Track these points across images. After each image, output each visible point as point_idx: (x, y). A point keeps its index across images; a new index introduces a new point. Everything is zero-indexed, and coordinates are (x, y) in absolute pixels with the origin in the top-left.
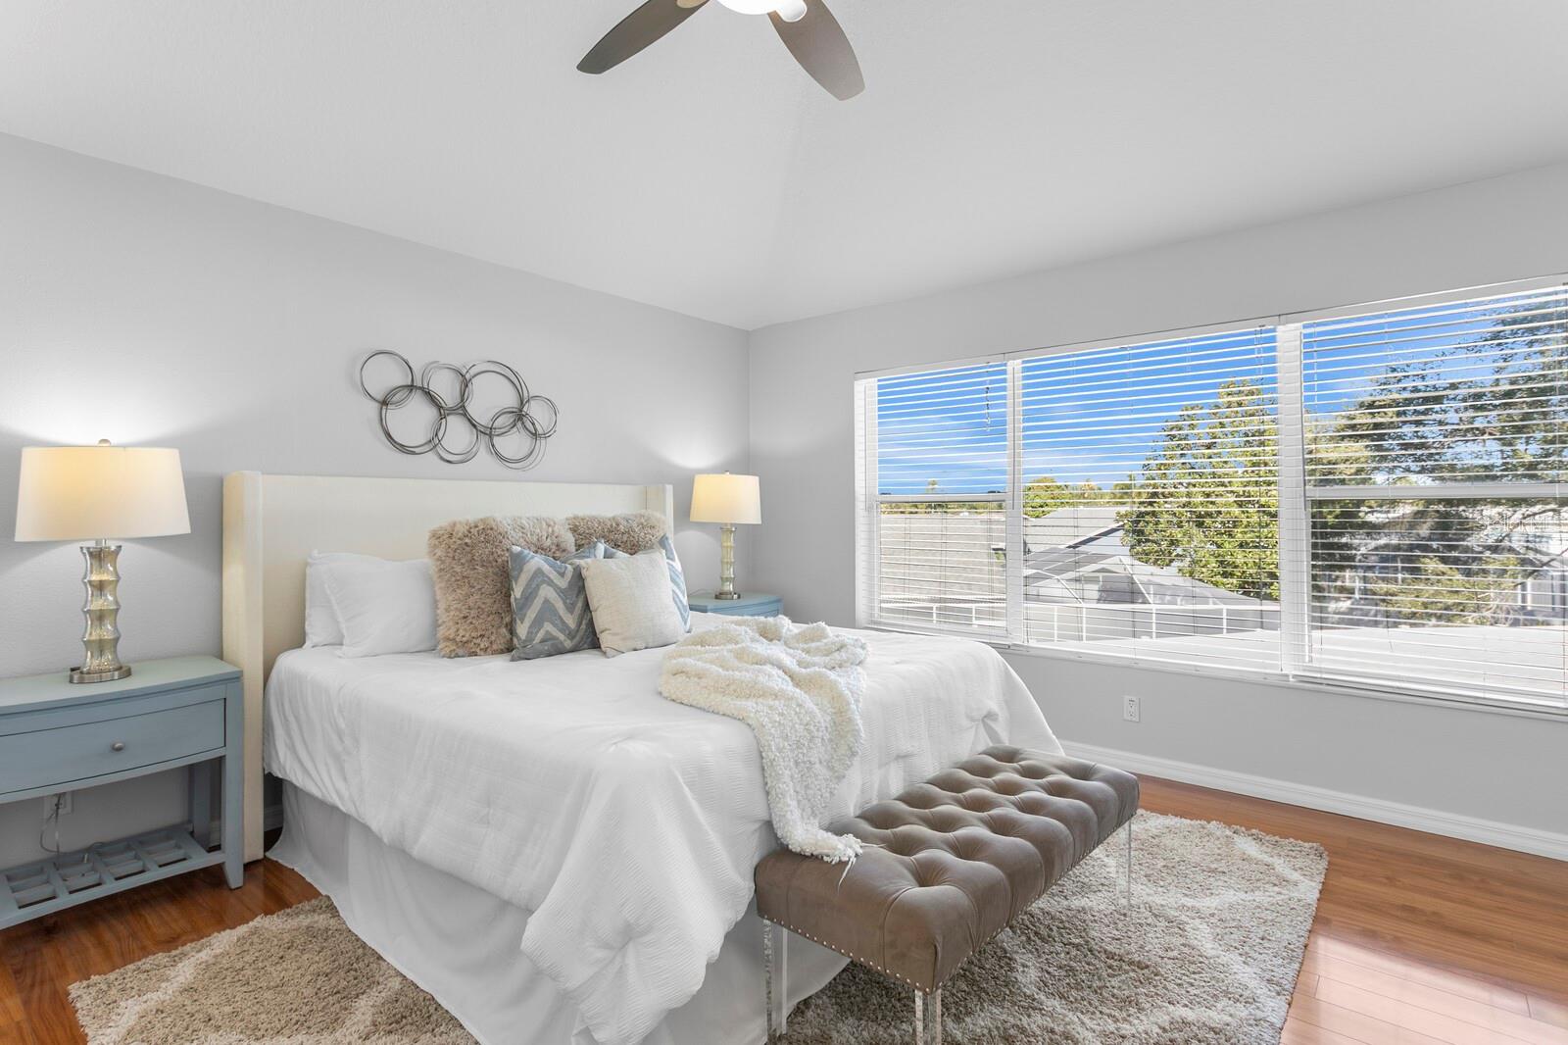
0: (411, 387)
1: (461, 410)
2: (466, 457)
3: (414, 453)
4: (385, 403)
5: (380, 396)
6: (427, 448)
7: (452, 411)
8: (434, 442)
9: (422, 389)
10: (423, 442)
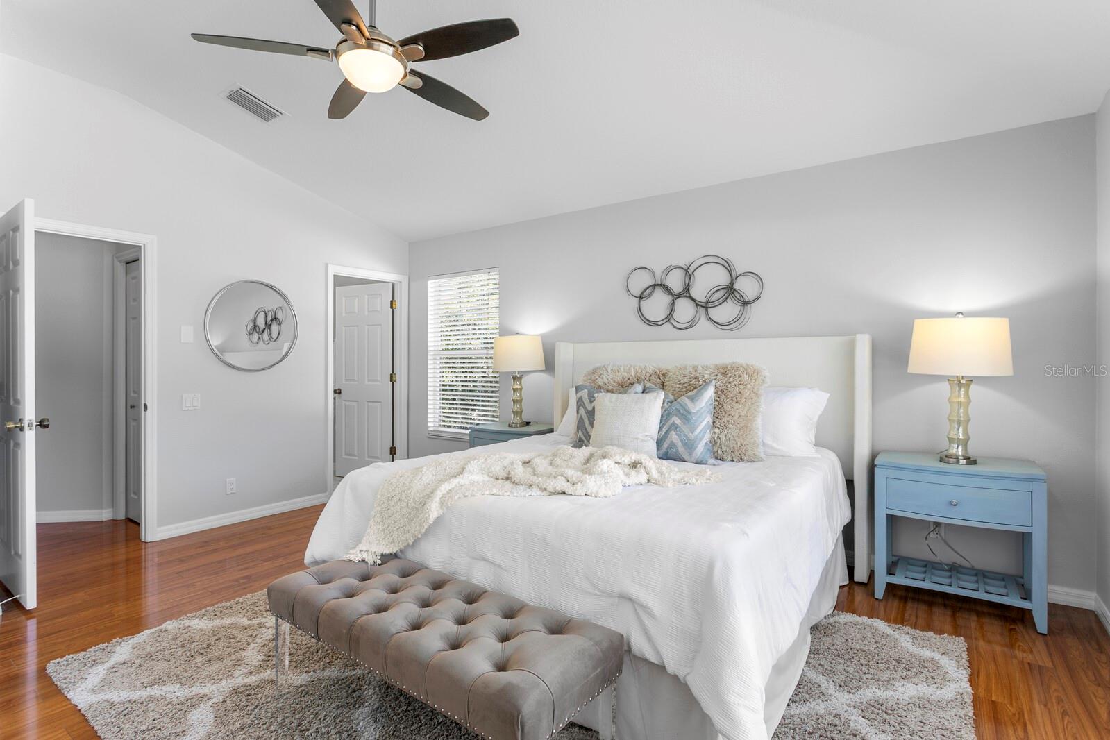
0: (654, 286)
1: (686, 293)
2: (691, 324)
3: (658, 325)
4: (641, 298)
5: (638, 295)
6: (665, 321)
7: (680, 295)
8: (669, 318)
9: (661, 285)
10: (664, 317)
